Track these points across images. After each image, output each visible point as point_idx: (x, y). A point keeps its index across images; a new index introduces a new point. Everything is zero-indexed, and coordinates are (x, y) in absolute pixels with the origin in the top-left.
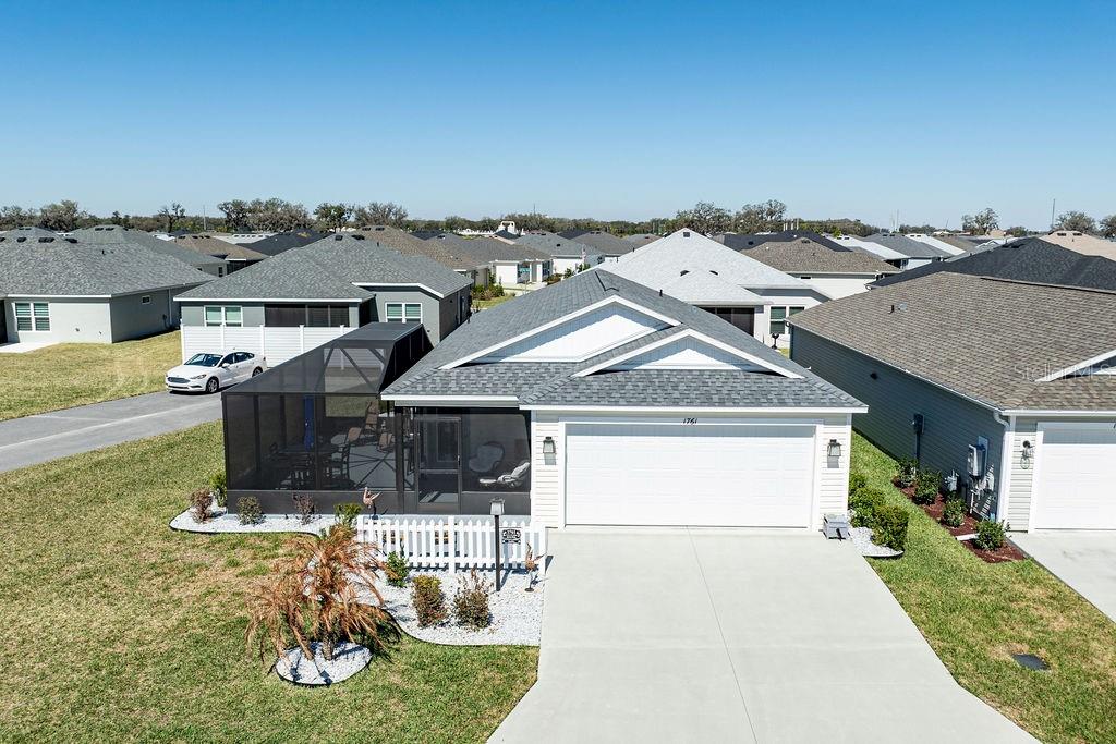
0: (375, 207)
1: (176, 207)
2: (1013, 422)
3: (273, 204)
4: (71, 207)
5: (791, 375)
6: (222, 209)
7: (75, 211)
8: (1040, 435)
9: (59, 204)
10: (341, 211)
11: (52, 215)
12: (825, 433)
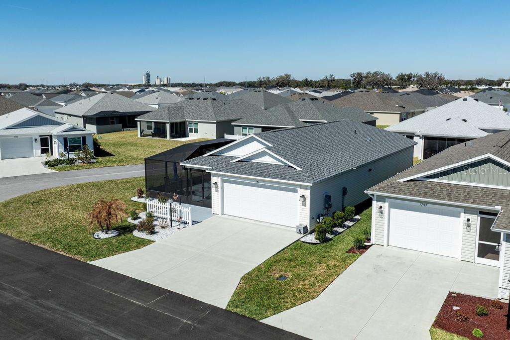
0: (427, 75)
1: (331, 76)
2: (375, 197)
3: (377, 74)
4: (288, 76)
5: (298, 169)
6: (352, 77)
7: (289, 78)
8: (387, 204)
9: (283, 75)
10: (409, 77)
11: (281, 80)
12: (301, 192)
